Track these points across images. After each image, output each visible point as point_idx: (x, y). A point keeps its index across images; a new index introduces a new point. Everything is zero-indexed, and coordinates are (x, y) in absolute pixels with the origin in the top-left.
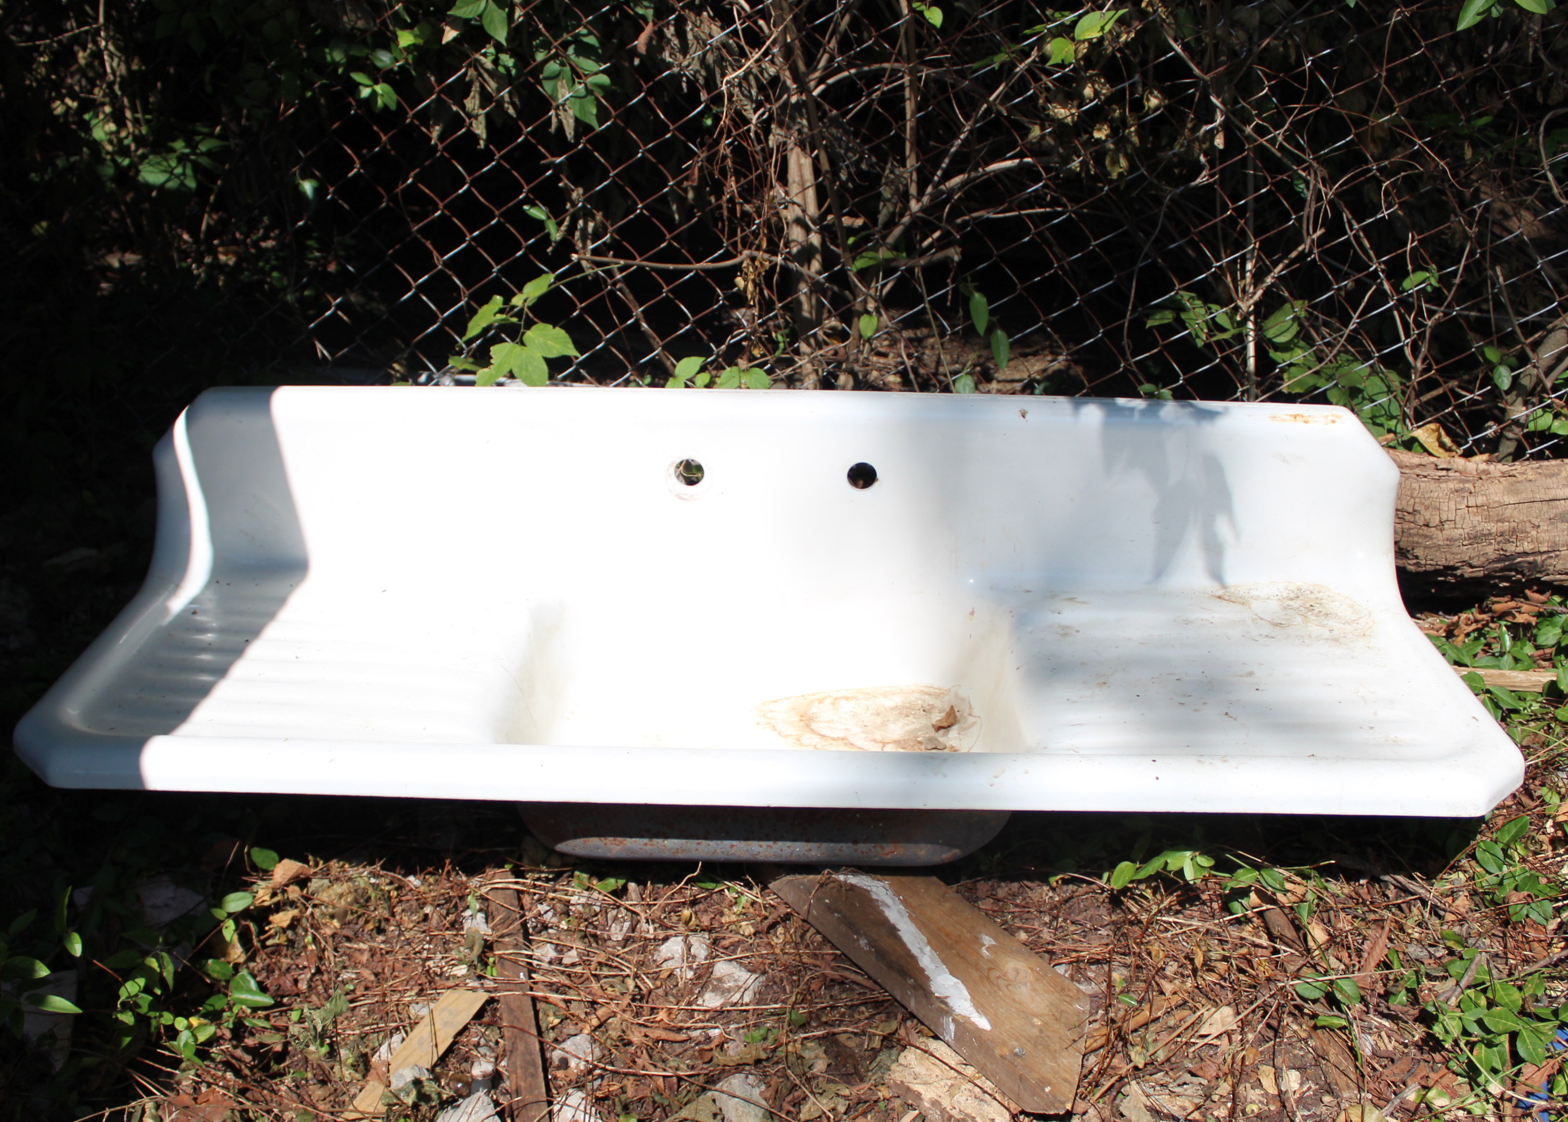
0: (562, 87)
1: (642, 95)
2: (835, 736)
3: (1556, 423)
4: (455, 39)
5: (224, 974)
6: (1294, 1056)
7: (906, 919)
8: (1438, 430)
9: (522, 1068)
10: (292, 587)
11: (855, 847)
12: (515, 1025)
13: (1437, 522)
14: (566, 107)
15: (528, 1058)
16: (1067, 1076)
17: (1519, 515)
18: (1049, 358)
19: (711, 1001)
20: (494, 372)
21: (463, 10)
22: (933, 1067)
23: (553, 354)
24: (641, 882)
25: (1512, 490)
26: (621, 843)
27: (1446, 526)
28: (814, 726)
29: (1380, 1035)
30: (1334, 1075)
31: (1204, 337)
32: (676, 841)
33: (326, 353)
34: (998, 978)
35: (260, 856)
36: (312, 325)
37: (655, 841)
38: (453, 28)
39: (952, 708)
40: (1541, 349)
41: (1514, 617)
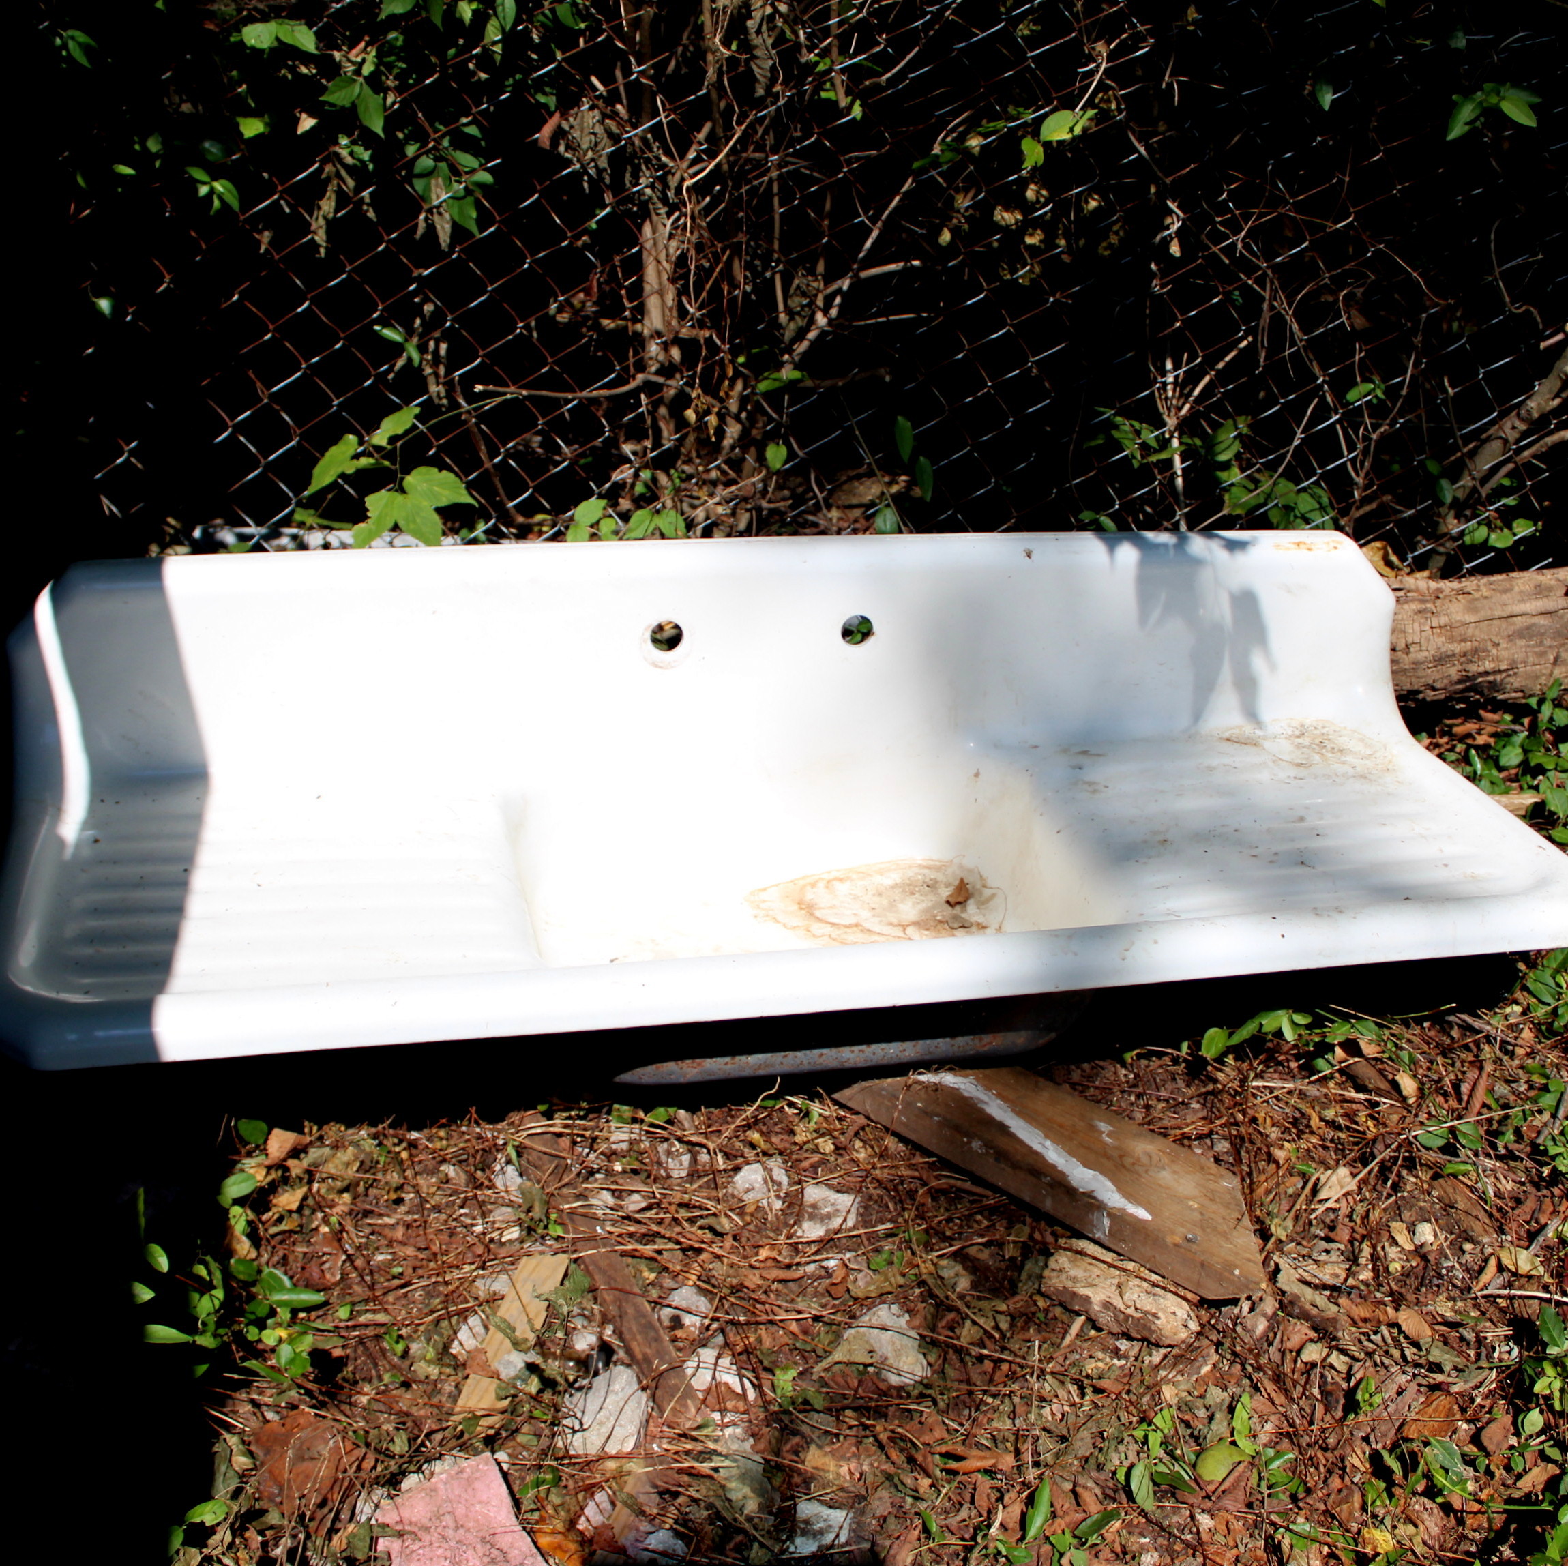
0: (437, 186)
1: (536, 196)
2: (847, 922)
3: (1493, 536)
4: (313, 128)
5: (250, 1275)
6: (1421, 1208)
7: (1011, 1114)
8: (1384, 548)
9: (640, 1333)
10: (201, 799)
11: (953, 1042)
12: (613, 1285)
13: (1403, 645)
14: (441, 210)
15: (643, 1321)
16: (1248, 1255)
17: (1479, 634)
18: (887, 479)
19: (812, 1231)
20: (373, 527)
21: (336, 95)
22: (1090, 1267)
23: (444, 502)
24: (693, 1109)
25: (1472, 609)
26: (699, 1064)
27: (1412, 649)
28: (818, 913)
29: (1496, 1177)
30: (1467, 1222)
31: (1139, 457)
32: (760, 1056)
33: (114, 509)
34: (1134, 1164)
35: (249, 1128)
36: (99, 476)
37: (738, 1058)
38: (311, 115)
39: (962, 880)
40: (1478, 459)
41: (1474, 739)
